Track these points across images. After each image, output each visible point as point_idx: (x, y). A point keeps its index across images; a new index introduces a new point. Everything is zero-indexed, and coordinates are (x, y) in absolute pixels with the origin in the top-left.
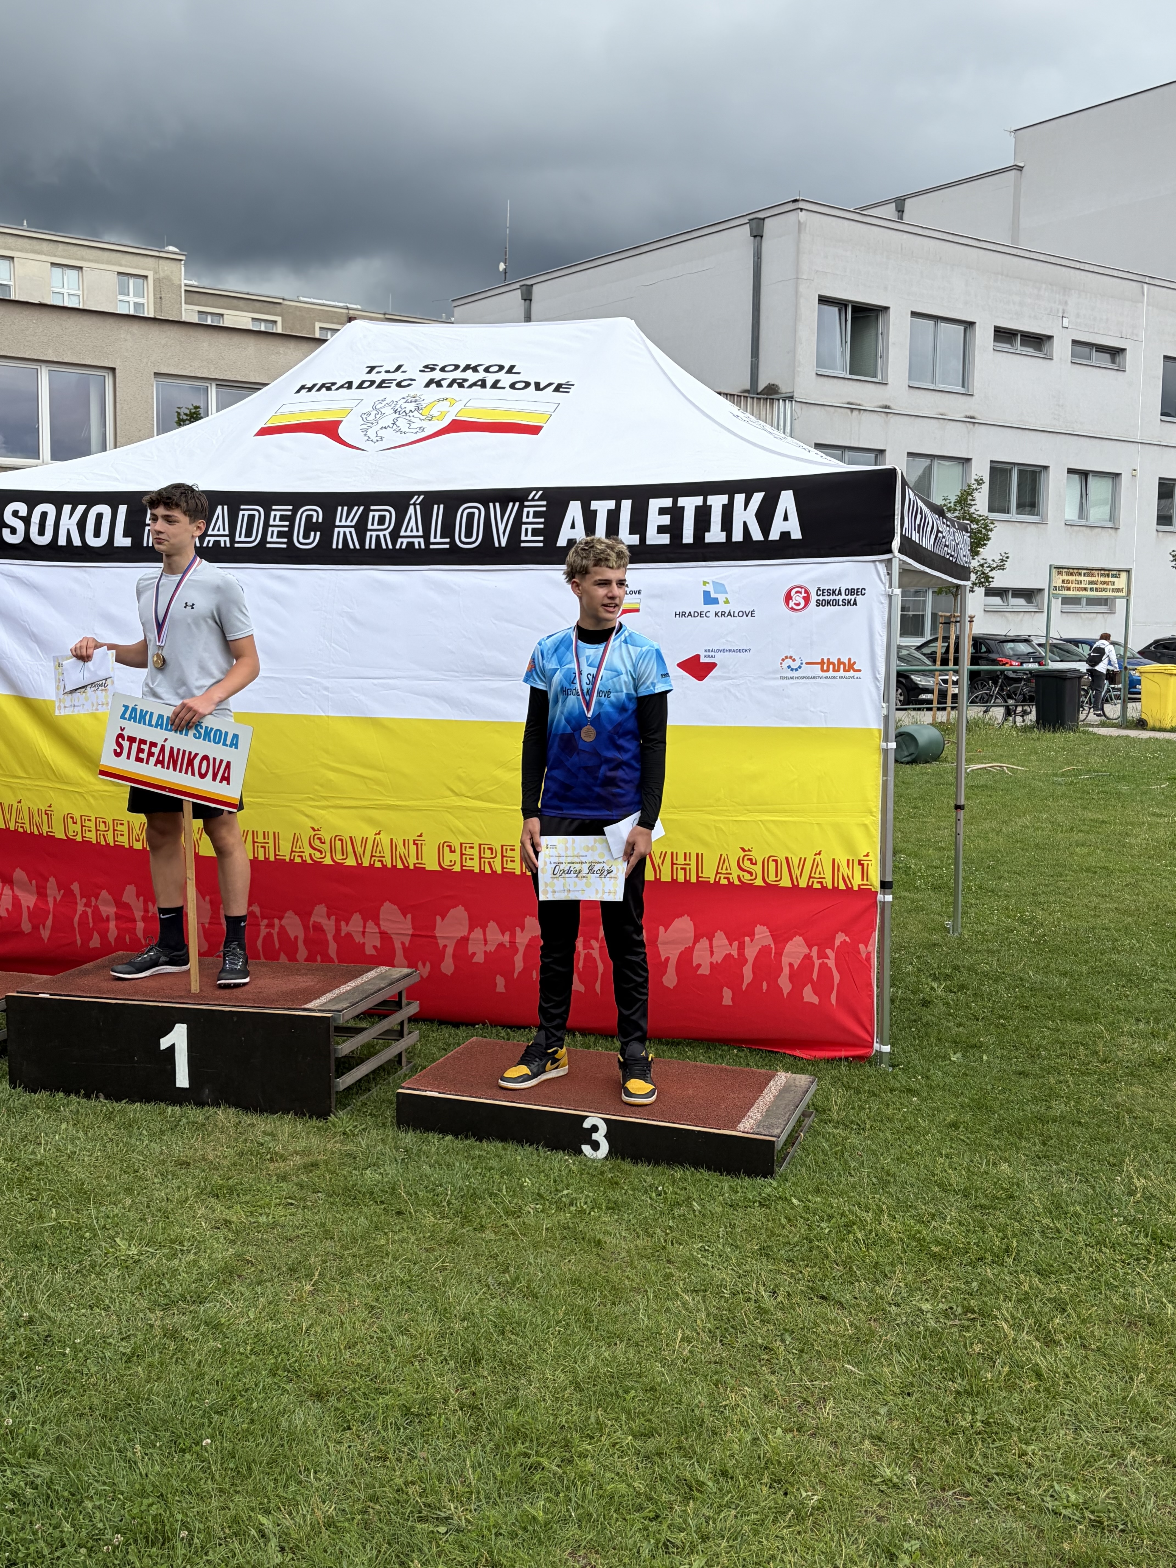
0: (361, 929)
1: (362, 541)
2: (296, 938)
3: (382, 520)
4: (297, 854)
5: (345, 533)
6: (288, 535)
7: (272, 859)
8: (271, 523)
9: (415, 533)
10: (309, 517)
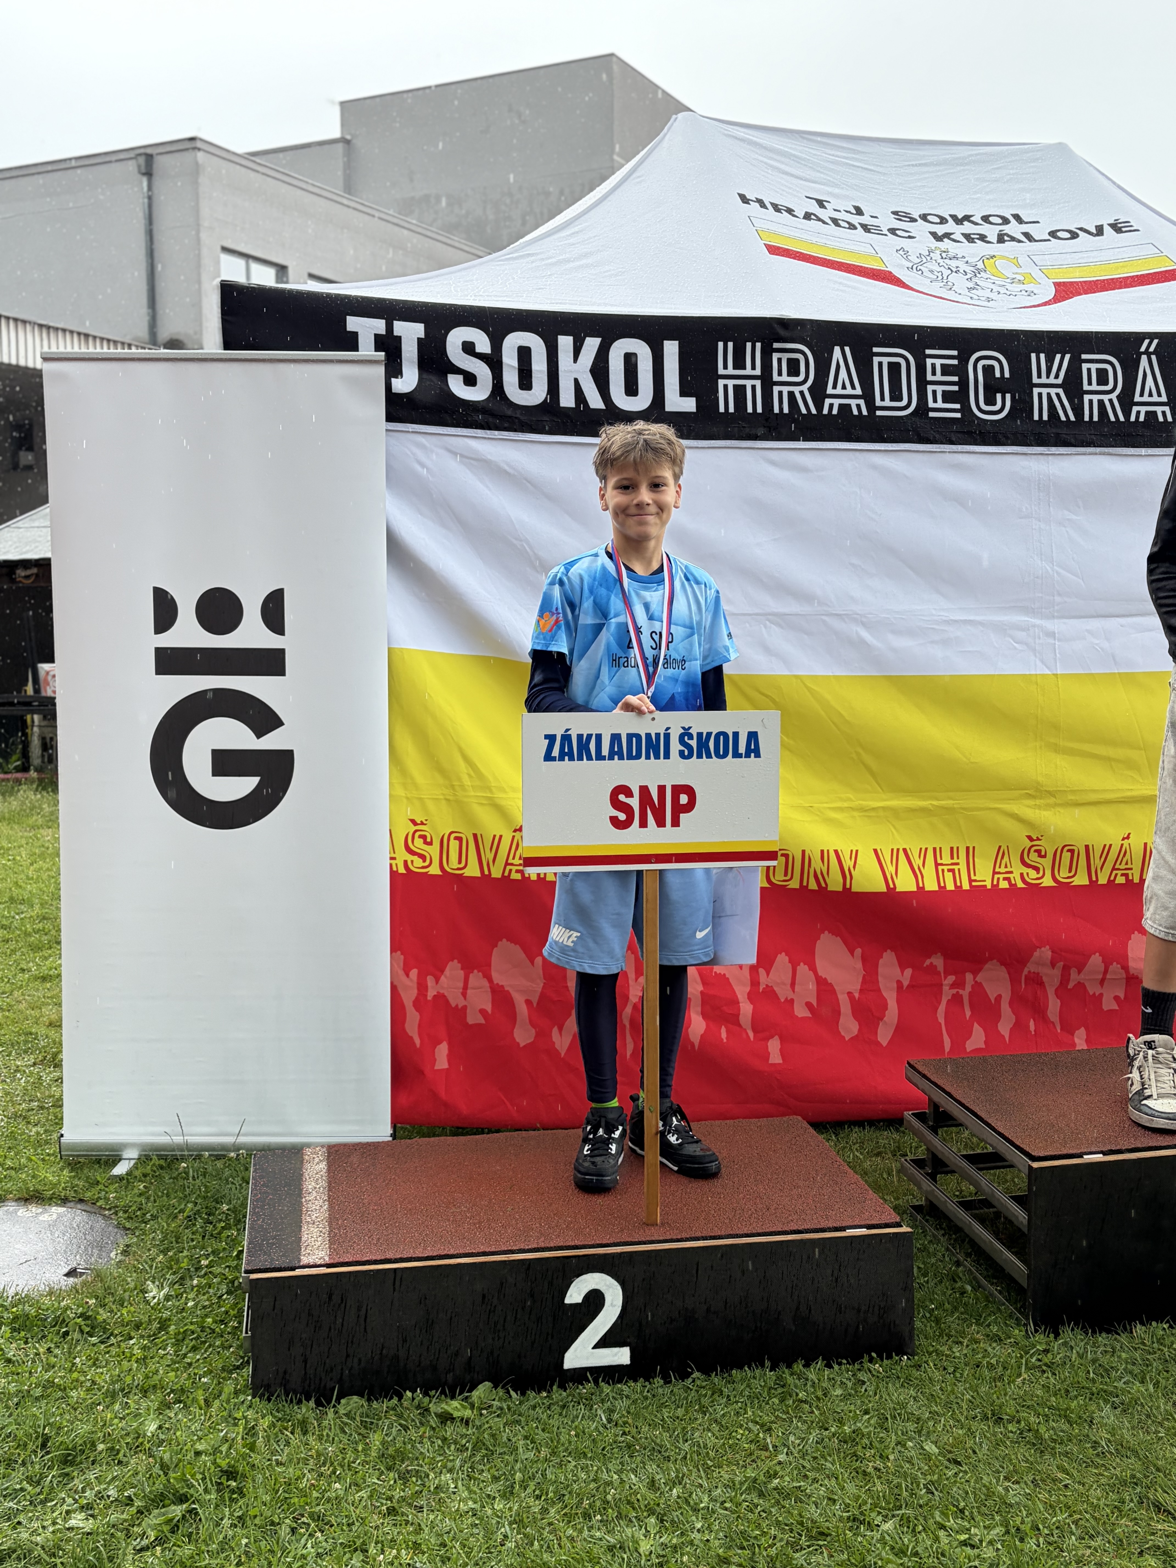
0: (1100, 977)
1: (1078, 410)
2: (999, 998)
3: (1102, 377)
4: (1001, 876)
5: (1049, 394)
6: (960, 396)
7: (966, 886)
8: (930, 377)
9: (1155, 399)
10: (988, 371)
